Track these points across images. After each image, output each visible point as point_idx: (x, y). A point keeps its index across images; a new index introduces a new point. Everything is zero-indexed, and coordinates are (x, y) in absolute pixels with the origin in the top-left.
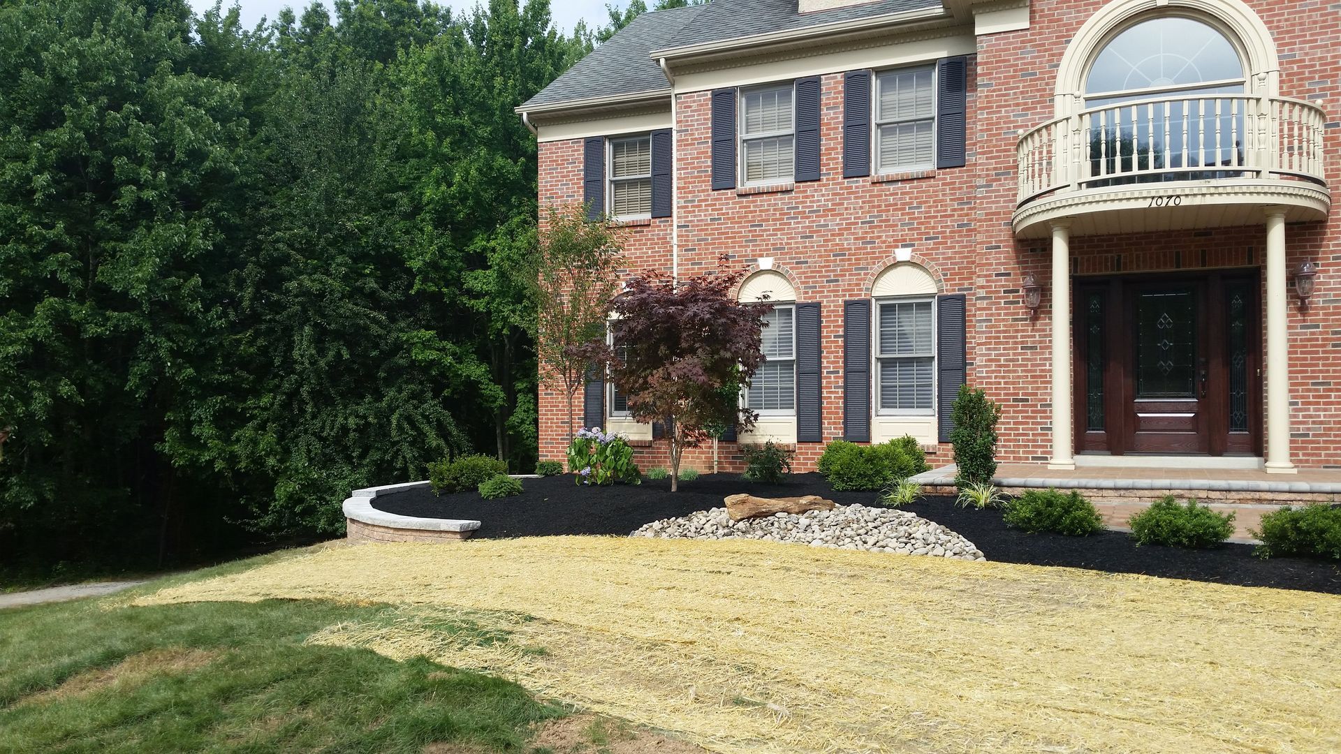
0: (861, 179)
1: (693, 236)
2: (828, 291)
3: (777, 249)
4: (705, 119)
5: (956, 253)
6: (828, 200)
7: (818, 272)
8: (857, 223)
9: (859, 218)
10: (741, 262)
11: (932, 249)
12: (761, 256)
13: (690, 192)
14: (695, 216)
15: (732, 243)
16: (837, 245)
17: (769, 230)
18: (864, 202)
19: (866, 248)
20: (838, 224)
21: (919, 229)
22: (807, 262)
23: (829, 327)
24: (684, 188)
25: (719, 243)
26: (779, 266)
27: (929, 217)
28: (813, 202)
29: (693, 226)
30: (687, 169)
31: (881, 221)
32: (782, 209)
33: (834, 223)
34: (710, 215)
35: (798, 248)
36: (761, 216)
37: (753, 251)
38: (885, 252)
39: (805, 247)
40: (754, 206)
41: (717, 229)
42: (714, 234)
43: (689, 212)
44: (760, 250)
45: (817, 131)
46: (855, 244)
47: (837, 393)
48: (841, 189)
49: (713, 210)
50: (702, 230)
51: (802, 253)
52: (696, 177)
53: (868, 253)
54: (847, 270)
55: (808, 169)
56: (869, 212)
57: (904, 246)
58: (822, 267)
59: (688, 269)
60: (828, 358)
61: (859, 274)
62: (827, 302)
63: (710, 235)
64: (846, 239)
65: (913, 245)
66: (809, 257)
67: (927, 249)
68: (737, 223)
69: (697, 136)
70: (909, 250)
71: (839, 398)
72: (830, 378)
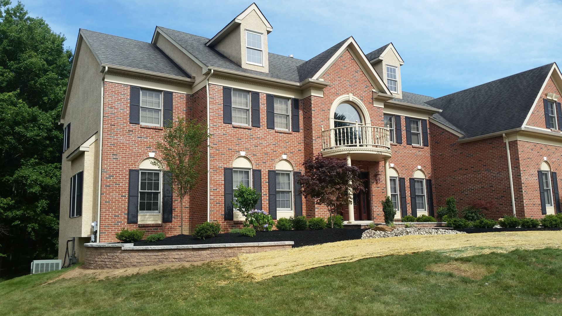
0: (272, 130)
1: (216, 139)
2: (263, 166)
3: (246, 149)
4: (220, 96)
5: (298, 158)
6: (262, 135)
7: (260, 159)
8: (271, 144)
9: (272, 143)
10: (234, 152)
11: (292, 156)
12: (241, 151)
13: (215, 122)
14: (217, 132)
15: (231, 144)
16: (266, 150)
17: (244, 142)
18: (273, 138)
19: (274, 153)
20: (265, 144)
21: (288, 149)
22: (256, 155)
23: (264, 179)
24: (212, 120)
25: (226, 144)
26: (247, 155)
27: (291, 146)
28: (258, 134)
29: (216, 135)
30: (214, 113)
31: (278, 145)
32: (248, 135)
33: (264, 143)
34: (223, 132)
35: (253, 150)
36: (241, 136)
37: (238, 148)
38: (279, 155)
39: (256, 150)
40: (239, 132)
41: (225, 138)
42: (224, 140)
43: (215, 130)
44: (241, 148)
45: (258, 110)
46: (271, 151)
47: (266, 202)
48: (266, 132)
49: (223, 130)
50: (219, 137)
51: (254, 152)
52: (217, 117)
53: (274, 155)
54: (269, 160)
55: (256, 123)
56: (274, 141)
57: (284, 154)
58: (261, 157)
59: (214, 152)
60: (263, 189)
61: (272, 162)
62: (263, 170)
63: (223, 140)
64: (268, 149)
65: (287, 154)
66: (257, 153)
67: (291, 156)
68: (232, 137)
69: (217, 101)
70: (286, 155)
71: (267, 204)
72: (264, 197)
